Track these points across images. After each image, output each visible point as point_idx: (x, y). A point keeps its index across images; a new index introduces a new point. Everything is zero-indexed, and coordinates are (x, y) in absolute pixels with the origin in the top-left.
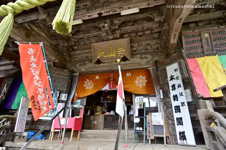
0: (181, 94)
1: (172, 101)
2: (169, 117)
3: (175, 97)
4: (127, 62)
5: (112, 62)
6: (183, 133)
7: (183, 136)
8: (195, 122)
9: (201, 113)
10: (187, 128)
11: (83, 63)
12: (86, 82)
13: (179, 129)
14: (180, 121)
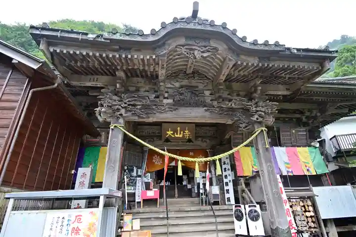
0: (229, 175)
1: (224, 179)
2: (222, 189)
3: (226, 177)
4: (191, 143)
5: (178, 142)
6: (229, 198)
7: (229, 199)
8: (236, 192)
9: (239, 188)
10: (231, 195)
11: (152, 140)
12: (154, 157)
13: (227, 196)
14: (228, 191)
